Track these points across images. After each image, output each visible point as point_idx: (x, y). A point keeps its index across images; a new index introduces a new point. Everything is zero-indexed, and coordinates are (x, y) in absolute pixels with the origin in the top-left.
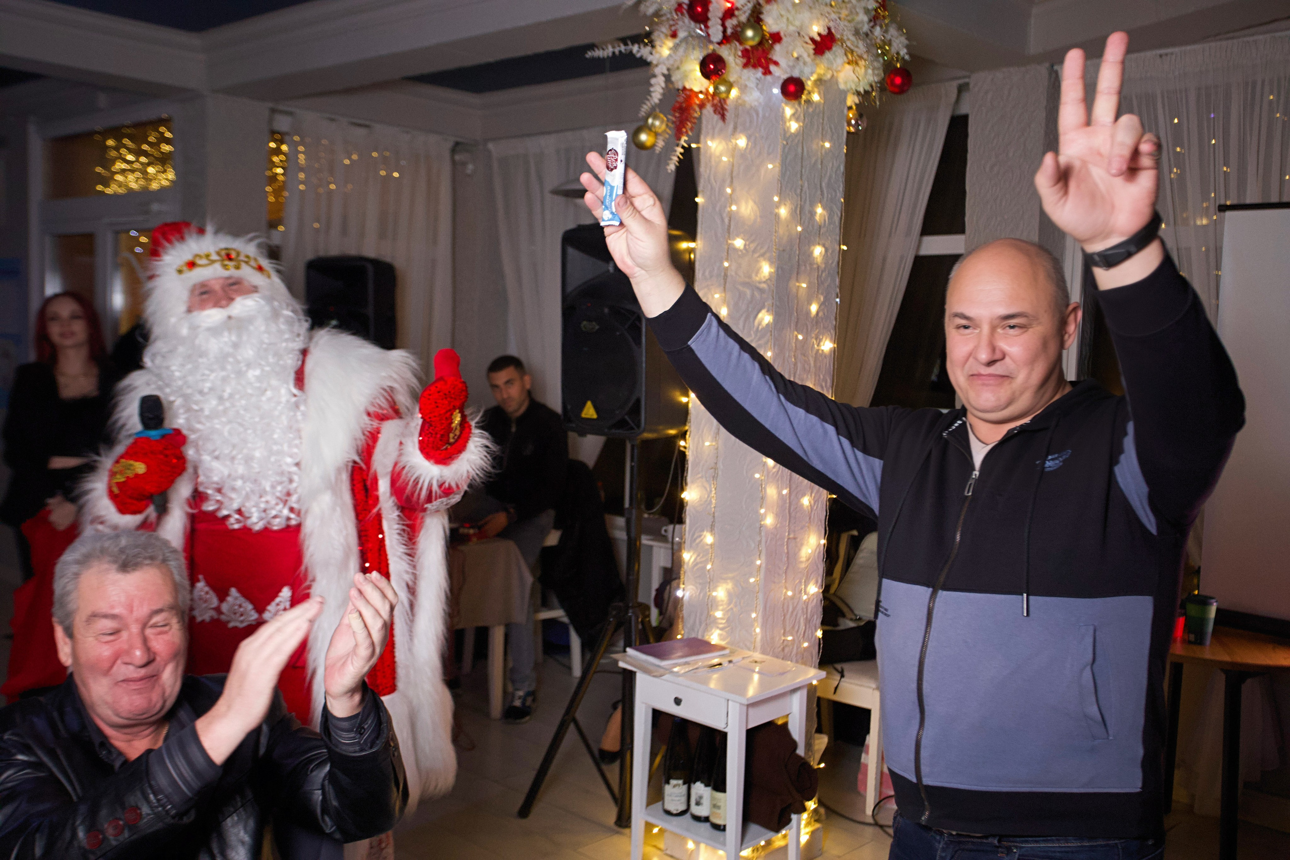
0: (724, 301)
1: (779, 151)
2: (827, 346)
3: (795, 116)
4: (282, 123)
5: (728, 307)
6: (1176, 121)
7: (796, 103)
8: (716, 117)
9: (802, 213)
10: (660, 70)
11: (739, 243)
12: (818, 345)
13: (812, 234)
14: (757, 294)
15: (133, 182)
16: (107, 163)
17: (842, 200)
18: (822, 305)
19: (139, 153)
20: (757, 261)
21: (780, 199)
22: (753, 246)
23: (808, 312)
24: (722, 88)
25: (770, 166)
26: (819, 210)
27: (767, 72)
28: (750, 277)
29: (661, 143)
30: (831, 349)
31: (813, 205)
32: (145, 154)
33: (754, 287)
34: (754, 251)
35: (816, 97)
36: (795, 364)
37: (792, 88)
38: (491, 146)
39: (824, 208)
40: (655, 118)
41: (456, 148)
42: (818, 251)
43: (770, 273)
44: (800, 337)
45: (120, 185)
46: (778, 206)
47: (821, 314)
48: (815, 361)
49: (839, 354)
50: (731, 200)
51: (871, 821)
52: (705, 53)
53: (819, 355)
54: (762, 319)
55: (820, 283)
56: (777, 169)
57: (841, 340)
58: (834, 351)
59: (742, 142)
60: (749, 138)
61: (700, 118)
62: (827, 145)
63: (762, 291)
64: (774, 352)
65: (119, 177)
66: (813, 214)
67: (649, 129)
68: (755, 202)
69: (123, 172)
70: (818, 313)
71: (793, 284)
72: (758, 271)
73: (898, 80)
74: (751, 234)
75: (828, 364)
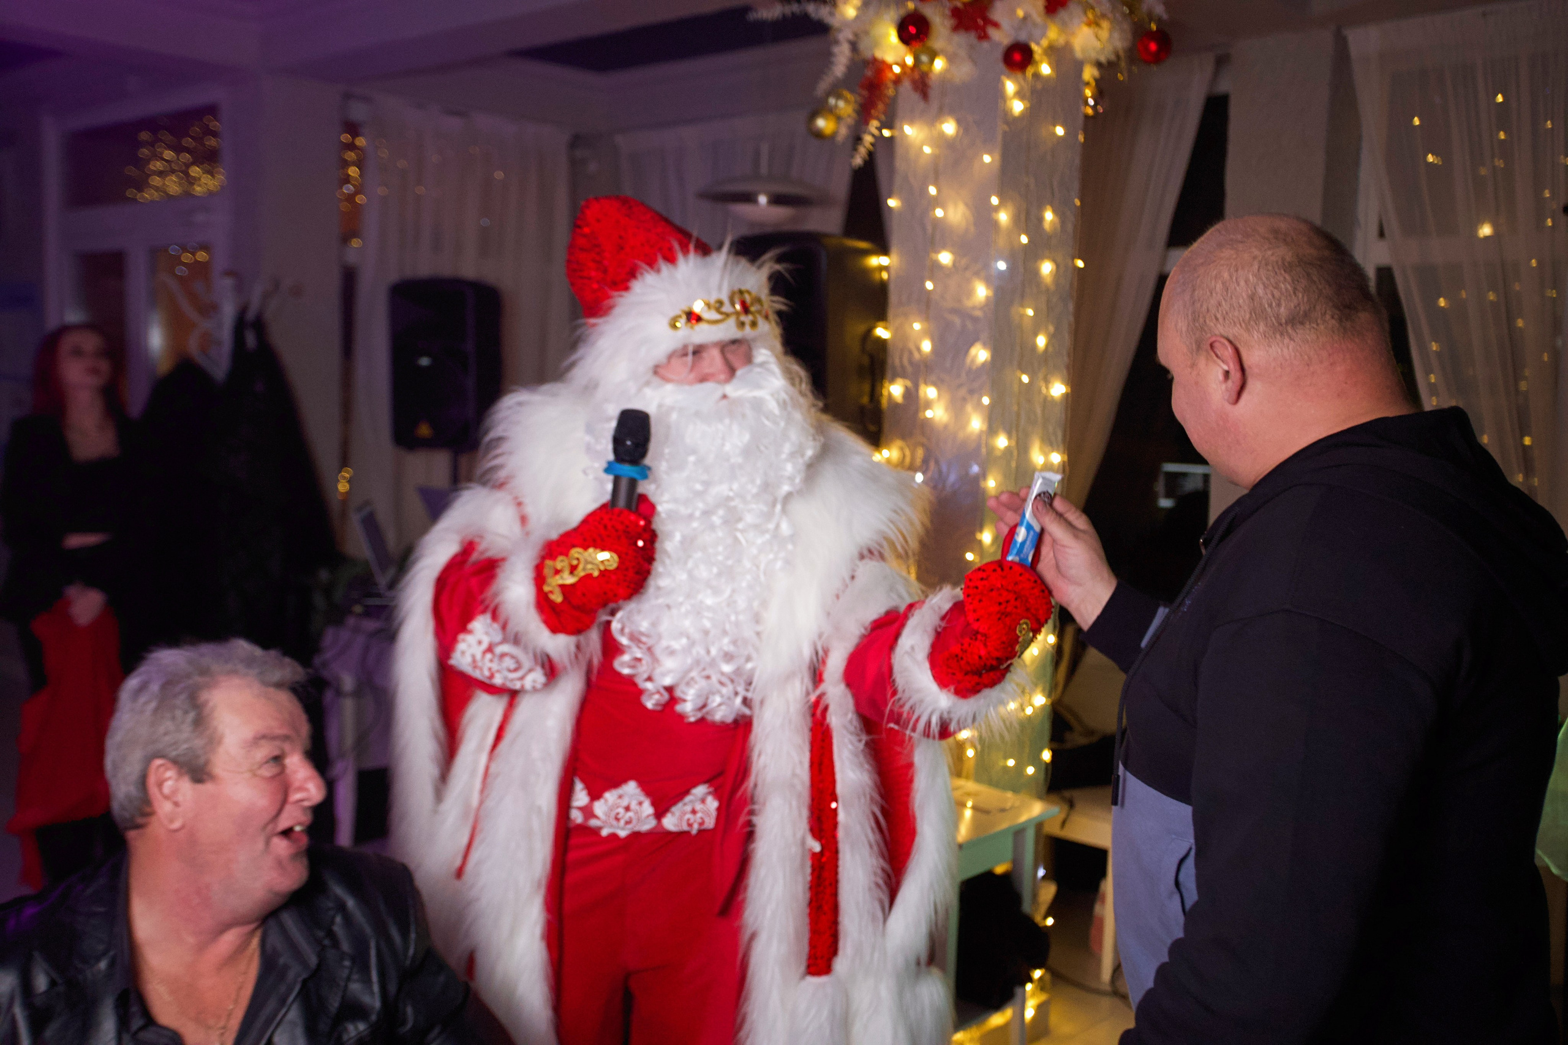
0: (926, 333)
1: (999, 137)
2: (1058, 389)
3: (1020, 95)
4: (358, 112)
5: (933, 341)
6: (1500, 98)
7: (1019, 75)
8: (915, 97)
9: (1028, 220)
10: (845, 35)
11: (945, 258)
12: (1047, 388)
13: (1040, 245)
14: (969, 325)
15: (173, 185)
16: (140, 163)
17: (1078, 202)
18: (1051, 339)
19: (178, 149)
20: (969, 281)
21: (1001, 203)
22: (964, 261)
23: (1034, 346)
24: (924, 58)
25: (987, 159)
26: (1049, 216)
27: (983, 36)
28: (959, 301)
29: (843, 131)
30: (1063, 395)
31: (1041, 209)
32: (187, 150)
33: (965, 314)
34: (966, 268)
35: (1045, 69)
36: (1018, 415)
37: (1017, 57)
38: (619, 139)
39: (1055, 211)
40: (839, 96)
41: (576, 141)
42: (1047, 268)
43: (987, 298)
44: (1025, 379)
45: (157, 189)
46: (996, 209)
47: (1050, 349)
48: (1043, 411)
49: (1072, 400)
50: (936, 202)
51: (1108, 988)
52: (902, 12)
53: (1047, 401)
54: (976, 356)
55: (1050, 308)
56: (997, 164)
57: (1076, 382)
58: (1066, 396)
59: (949, 127)
60: (959, 122)
61: (894, 99)
62: (1060, 131)
63: (975, 320)
64: (991, 399)
65: (156, 181)
66: (1040, 219)
67: (830, 112)
68: (966, 205)
69: (161, 174)
70: (1047, 346)
71: (1015, 310)
72: (970, 293)
73: (1153, 47)
74: (961, 247)
75: (1058, 414)
